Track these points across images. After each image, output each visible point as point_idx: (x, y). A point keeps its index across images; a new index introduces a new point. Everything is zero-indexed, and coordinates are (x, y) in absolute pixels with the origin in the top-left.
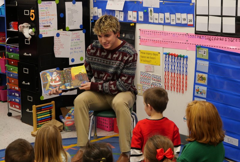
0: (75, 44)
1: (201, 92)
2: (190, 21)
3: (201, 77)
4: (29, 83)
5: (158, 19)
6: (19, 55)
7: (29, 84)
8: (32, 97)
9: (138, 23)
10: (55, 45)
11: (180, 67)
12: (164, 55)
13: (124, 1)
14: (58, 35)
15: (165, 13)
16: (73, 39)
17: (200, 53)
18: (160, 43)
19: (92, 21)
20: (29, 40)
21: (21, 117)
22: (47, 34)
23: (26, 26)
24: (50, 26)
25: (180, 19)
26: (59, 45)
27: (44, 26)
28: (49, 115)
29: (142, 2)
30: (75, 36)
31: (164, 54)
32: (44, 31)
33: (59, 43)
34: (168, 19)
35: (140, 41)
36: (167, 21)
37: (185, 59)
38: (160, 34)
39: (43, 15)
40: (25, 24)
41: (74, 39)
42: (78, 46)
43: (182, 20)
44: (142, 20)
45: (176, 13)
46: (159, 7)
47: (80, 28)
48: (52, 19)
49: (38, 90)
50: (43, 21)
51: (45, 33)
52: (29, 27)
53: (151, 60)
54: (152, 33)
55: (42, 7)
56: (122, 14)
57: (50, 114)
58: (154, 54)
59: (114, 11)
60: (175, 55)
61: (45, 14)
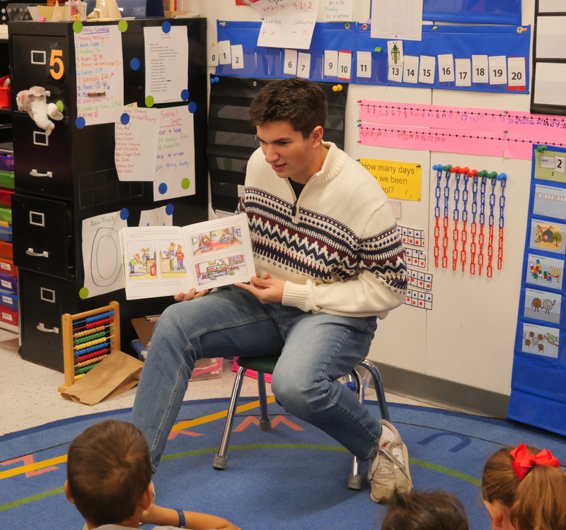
0: (168, 144)
1: (545, 272)
2: (517, 76)
3: (548, 232)
4: (46, 254)
5: (416, 73)
6: (13, 176)
7: (47, 256)
8: (54, 292)
9: (354, 83)
10: (117, 146)
11: (483, 204)
12: (435, 173)
13: (312, 23)
14: (125, 119)
15: (439, 56)
16: (163, 129)
17: (544, 165)
18: (420, 138)
19: (213, 80)
20: (48, 134)
21: (20, 344)
22: (96, 116)
23: (38, 95)
24: (104, 94)
25: (486, 72)
26: (128, 147)
27: (90, 95)
28: (104, 339)
29: (369, 26)
30: (168, 121)
31: (435, 168)
32: (90, 108)
33: (127, 142)
34: (447, 71)
35: (361, 133)
36: (443, 78)
37: (498, 183)
38: (423, 115)
39: (86, 65)
40: (36, 91)
41: (167, 129)
42: (176, 150)
43: (492, 74)
44: (368, 74)
45: (473, 56)
46: (419, 38)
47: (183, 98)
48: (109, 75)
49: (73, 271)
50: (86, 80)
51: (91, 113)
52: (47, 97)
53: (394, 185)
54: (396, 110)
55: (84, 42)
56: (306, 60)
57: (106, 336)
58: (404, 170)
59: (282, 50)
60: (466, 172)
61: (92, 62)
